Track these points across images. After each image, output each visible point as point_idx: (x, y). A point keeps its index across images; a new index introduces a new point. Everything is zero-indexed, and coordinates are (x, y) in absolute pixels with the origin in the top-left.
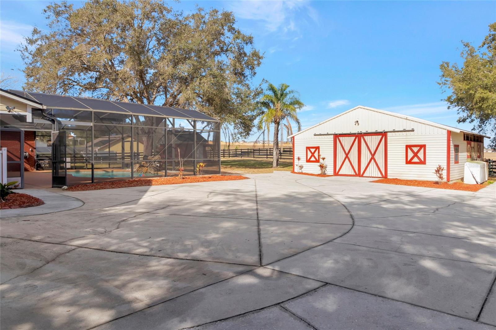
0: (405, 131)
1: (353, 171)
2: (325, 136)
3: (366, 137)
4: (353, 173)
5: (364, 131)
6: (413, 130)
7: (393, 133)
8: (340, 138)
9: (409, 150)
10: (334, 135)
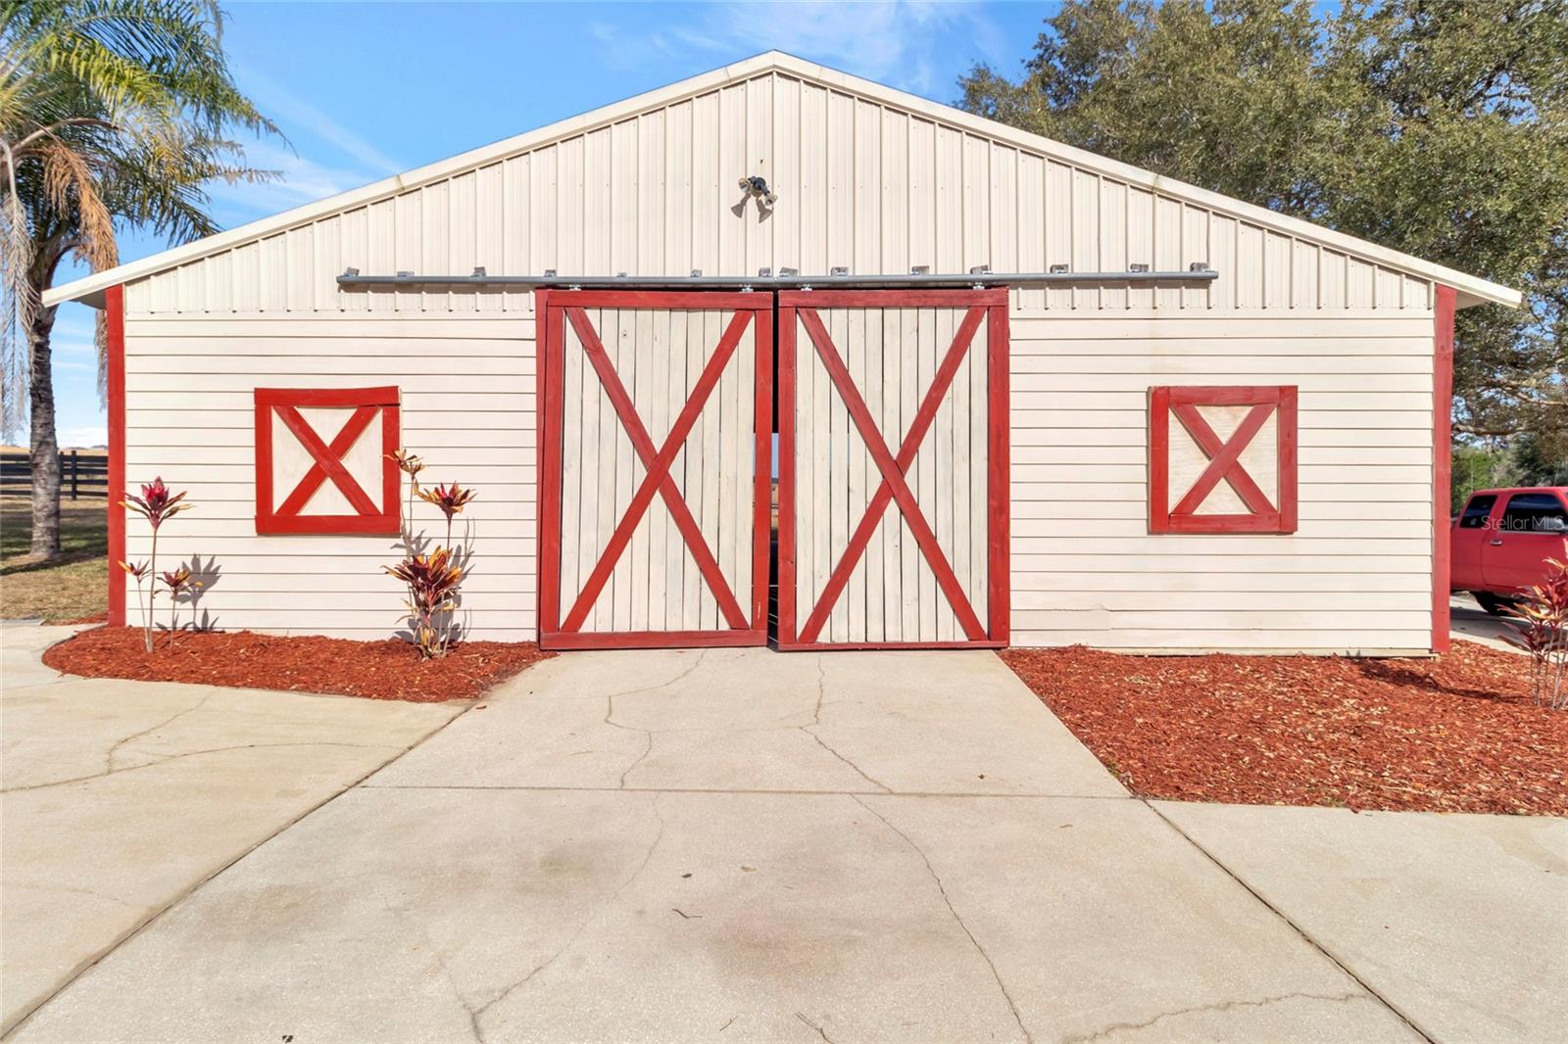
0: (1140, 280)
1: (710, 600)
2: (453, 299)
3: (838, 315)
4: (712, 619)
5: (813, 268)
6: (1199, 280)
7: (1053, 295)
8: (592, 315)
9: (1177, 432)
10: (540, 286)
